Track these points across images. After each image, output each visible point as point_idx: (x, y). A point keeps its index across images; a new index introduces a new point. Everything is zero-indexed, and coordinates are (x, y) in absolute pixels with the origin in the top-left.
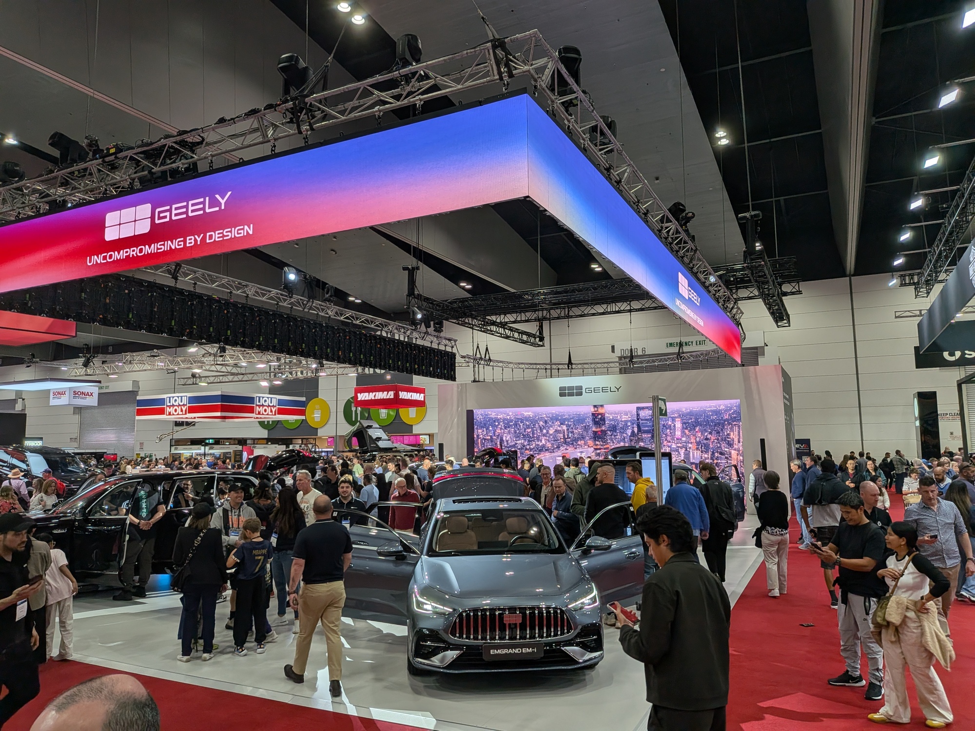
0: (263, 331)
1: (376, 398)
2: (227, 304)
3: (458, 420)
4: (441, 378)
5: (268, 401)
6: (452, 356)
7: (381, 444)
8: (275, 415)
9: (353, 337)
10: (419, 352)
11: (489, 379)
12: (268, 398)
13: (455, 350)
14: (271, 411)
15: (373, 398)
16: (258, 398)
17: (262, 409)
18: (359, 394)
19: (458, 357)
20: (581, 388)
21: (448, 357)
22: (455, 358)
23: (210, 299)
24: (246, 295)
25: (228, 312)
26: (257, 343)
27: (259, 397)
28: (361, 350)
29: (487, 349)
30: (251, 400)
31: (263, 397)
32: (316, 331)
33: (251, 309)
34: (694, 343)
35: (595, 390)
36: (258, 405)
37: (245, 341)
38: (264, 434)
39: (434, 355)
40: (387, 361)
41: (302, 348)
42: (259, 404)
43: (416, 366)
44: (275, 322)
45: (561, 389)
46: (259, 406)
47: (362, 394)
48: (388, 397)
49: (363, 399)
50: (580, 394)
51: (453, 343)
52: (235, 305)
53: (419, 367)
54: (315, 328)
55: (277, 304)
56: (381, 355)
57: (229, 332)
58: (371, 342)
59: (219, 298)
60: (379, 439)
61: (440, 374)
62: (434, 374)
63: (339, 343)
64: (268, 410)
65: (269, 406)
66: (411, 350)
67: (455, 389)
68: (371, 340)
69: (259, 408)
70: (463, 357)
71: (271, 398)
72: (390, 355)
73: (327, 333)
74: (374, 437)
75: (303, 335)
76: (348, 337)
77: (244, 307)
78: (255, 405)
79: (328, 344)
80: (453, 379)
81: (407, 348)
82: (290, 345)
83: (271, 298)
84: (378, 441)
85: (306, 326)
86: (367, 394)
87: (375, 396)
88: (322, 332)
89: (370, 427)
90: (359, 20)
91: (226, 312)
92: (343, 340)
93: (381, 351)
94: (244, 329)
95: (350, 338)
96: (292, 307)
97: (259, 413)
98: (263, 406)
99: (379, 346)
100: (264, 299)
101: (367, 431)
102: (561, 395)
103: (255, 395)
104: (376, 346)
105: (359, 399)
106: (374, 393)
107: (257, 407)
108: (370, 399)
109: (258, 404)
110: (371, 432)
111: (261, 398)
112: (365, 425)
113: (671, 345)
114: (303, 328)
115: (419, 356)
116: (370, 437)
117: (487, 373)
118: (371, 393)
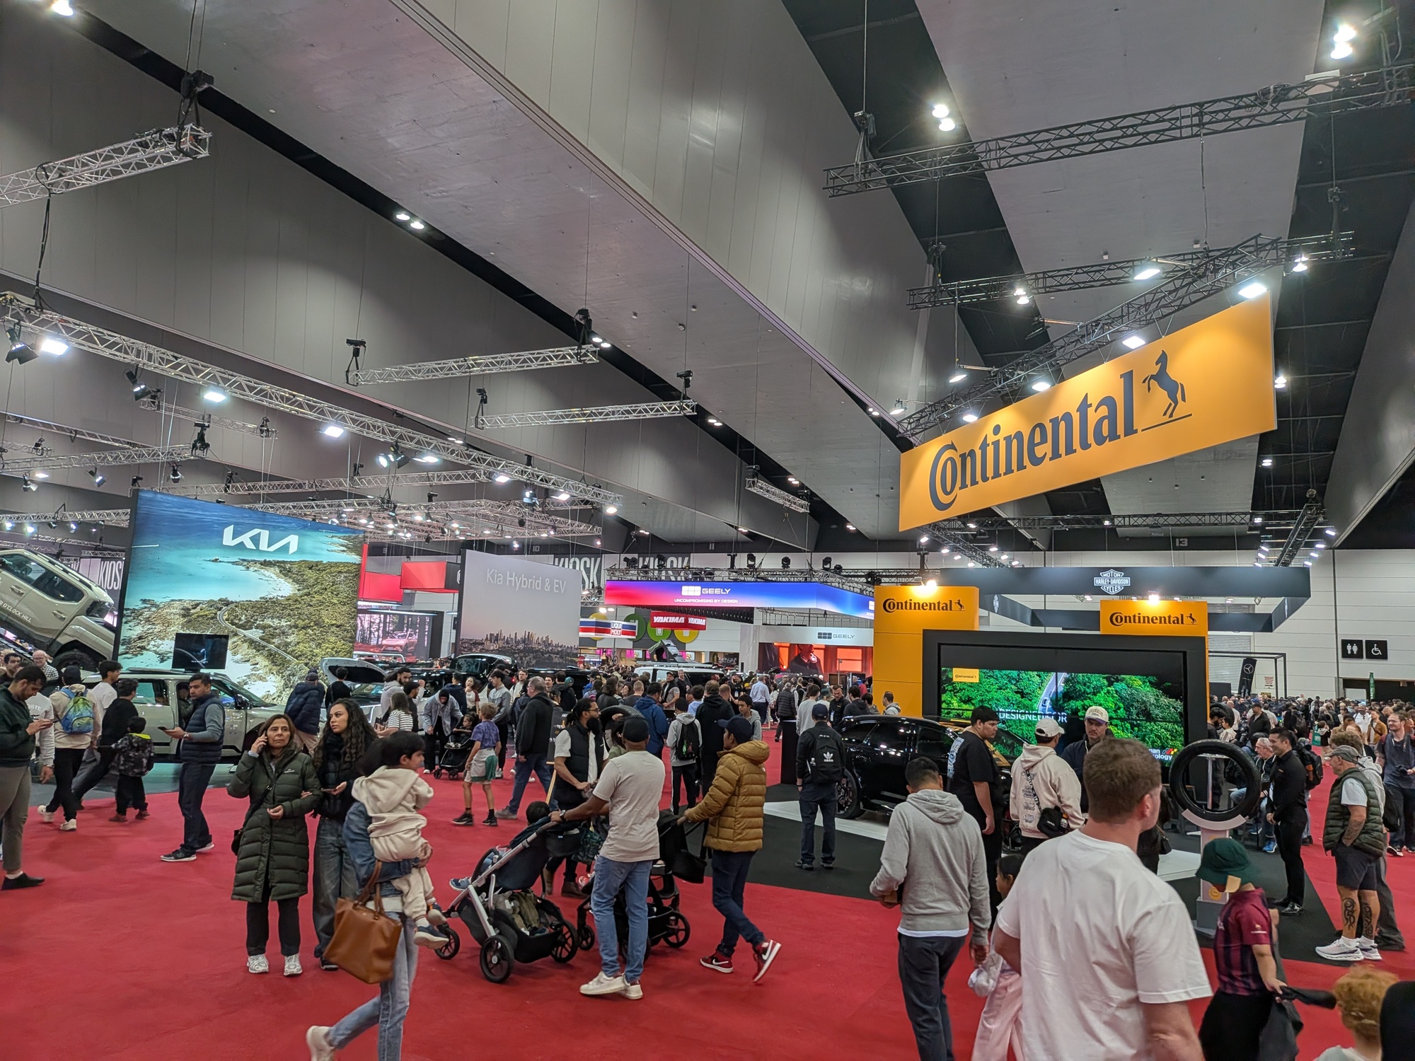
1: (670, 622)
5: (617, 626)
12: (617, 623)
14: (619, 632)
17: (614, 631)
18: (655, 618)
20: (830, 634)
21: (750, 611)
22: (754, 611)
36: (612, 628)
45: (819, 634)
47: (658, 617)
48: (679, 622)
67: (752, 628)
86: (662, 618)
89: (669, 645)
97: (613, 634)
102: (819, 637)
106: (668, 618)
108: (665, 622)
112: (666, 644)
116: (670, 653)
118: (665, 618)
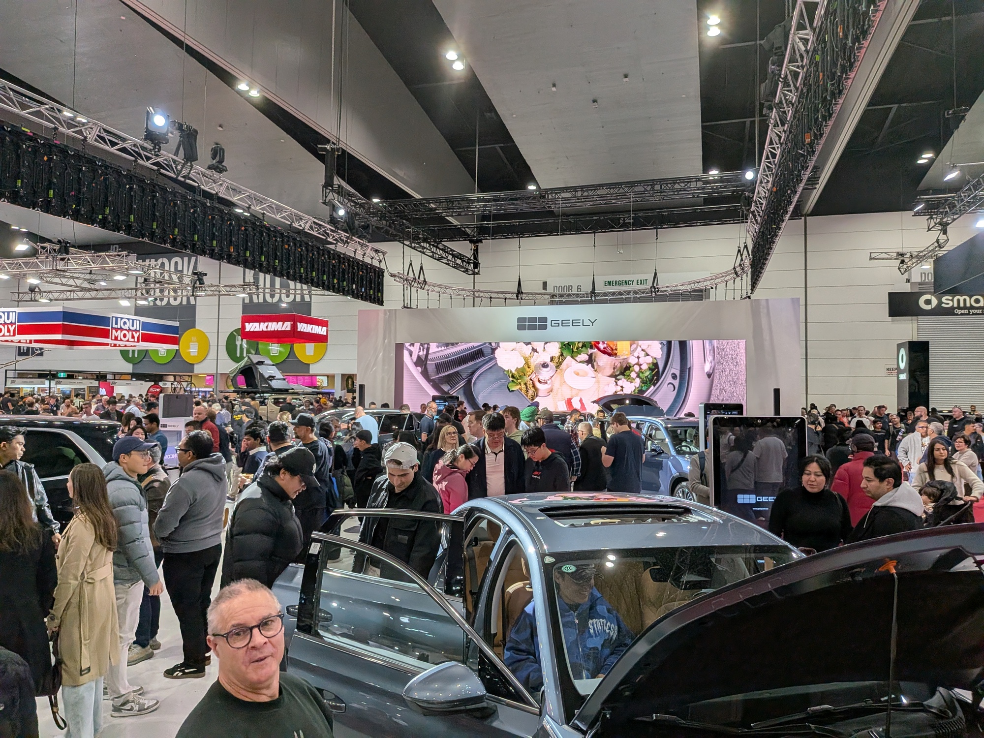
0: (110, 199)
1: (269, 329)
2: (49, 147)
3: (383, 355)
4: (366, 300)
5: (129, 324)
6: (380, 273)
7: (275, 384)
8: (138, 341)
9: (250, 229)
10: (340, 262)
11: (422, 305)
12: (129, 319)
13: (383, 266)
14: (133, 337)
15: (265, 329)
16: (114, 319)
17: (120, 334)
18: (247, 324)
19: (386, 274)
20: (545, 319)
21: (375, 274)
22: (383, 276)
23: (17, 134)
24: (82, 138)
25: (50, 160)
26: (100, 217)
27: (117, 318)
28: (262, 250)
29: (421, 268)
30: (105, 320)
31: (122, 319)
32: (195, 212)
33: (91, 162)
34: (635, 282)
35: (564, 323)
36: (115, 328)
37: (80, 209)
38: (128, 368)
39: (358, 269)
40: (297, 269)
41: (173, 235)
42: (116, 326)
43: (336, 281)
44: (131, 188)
45: (520, 320)
47: (251, 324)
48: (283, 329)
49: (252, 330)
50: (544, 327)
51: (381, 257)
52: (63, 151)
53: (338, 283)
54: (194, 207)
55: (135, 161)
56: (289, 260)
57: (51, 192)
58: (276, 240)
59: (34, 134)
60: (272, 378)
61: (364, 295)
62: (357, 293)
63: (231, 235)
64: (129, 335)
65: (129, 330)
66: (329, 258)
67: (381, 315)
68: (275, 237)
69: (117, 331)
70: (392, 275)
71: (133, 320)
72: (301, 262)
73: (213, 218)
74: (266, 376)
75: (175, 214)
76: (243, 228)
77: (78, 156)
78: (110, 328)
79: (214, 234)
80: (381, 303)
81: (323, 255)
82: (155, 227)
83: (124, 150)
84: (271, 380)
85: (181, 202)
86: (257, 324)
87: (267, 327)
88: (205, 213)
89: (261, 363)
91: (46, 158)
92: (236, 232)
93: (289, 254)
94: (79, 190)
95: (246, 230)
96: (158, 170)
97: (116, 338)
98: (122, 329)
99: (286, 246)
100: (113, 150)
101: (257, 368)
102: (520, 328)
103: (110, 315)
104: (282, 246)
105: (247, 330)
106: (266, 324)
107: (114, 331)
108: (261, 330)
109: (114, 326)
110: (261, 369)
111: (119, 319)
112: (255, 361)
113: (609, 283)
114: (175, 204)
115: (339, 269)
116: (261, 375)
117: (421, 298)
118: (262, 324)
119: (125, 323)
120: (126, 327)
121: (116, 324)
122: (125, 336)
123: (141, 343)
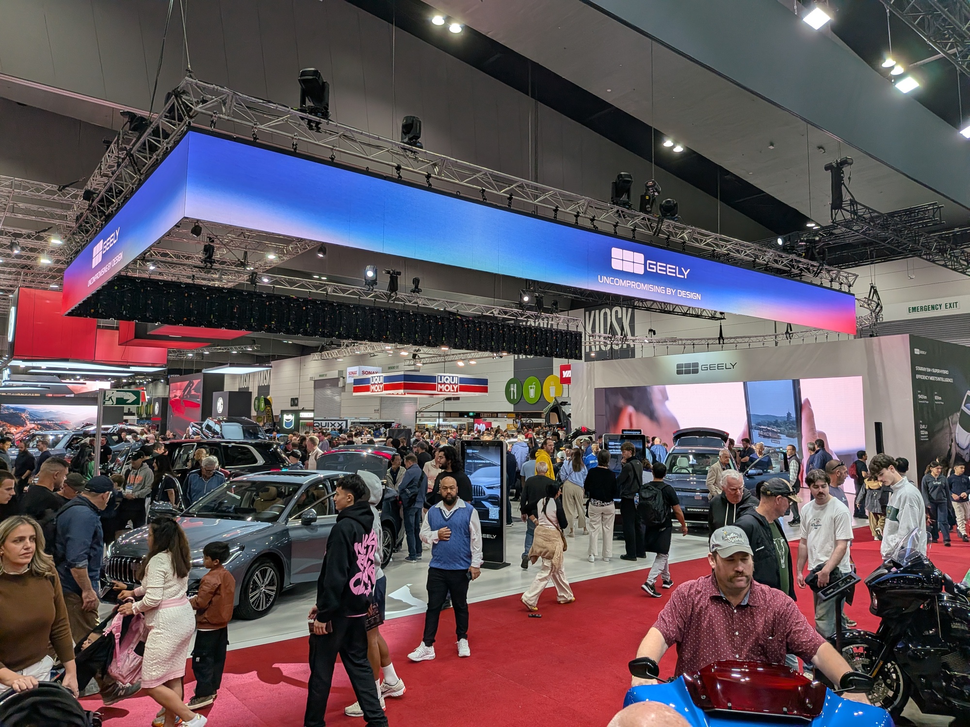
0: (343, 322)
2: (306, 302)
3: (587, 398)
4: (561, 357)
5: (450, 380)
6: (576, 336)
8: (457, 391)
9: (446, 323)
10: (531, 333)
12: (450, 377)
13: (580, 330)
14: (453, 388)
16: (439, 377)
17: (443, 387)
19: (585, 337)
20: (696, 365)
22: (581, 337)
23: (288, 299)
24: (325, 293)
25: (307, 308)
26: (338, 333)
27: (441, 376)
28: (456, 334)
30: (433, 379)
31: (445, 376)
32: (402, 319)
33: (331, 304)
34: (943, 306)
35: (711, 367)
38: (510, 408)
39: (551, 335)
40: (490, 343)
41: (385, 335)
42: (441, 382)
43: (527, 347)
44: (356, 314)
45: (679, 366)
46: (441, 384)
50: (696, 371)
51: (578, 323)
52: (314, 302)
53: (530, 348)
54: (401, 316)
55: (360, 298)
56: (481, 338)
57: (308, 325)
58: (468, 327)
59: (298, 297)
61: (559, 353)
62: (552, 353)
64: (450, 388)
65: (451, 384)
66: (520, 331)
67: (585, 367)
68: (467, 324)
71: (453, 377)
72: (492, 338)
73: (416, 321)
74: (567, 414)
75: (387, 323)
76: (440, 323)
78: (437, 383)
79: (416, 330)
80: (578, 357)
81: (514, 330)
82: (373, 333)
83: (351, 294)
85: (392, 315)
88: (409, 320)
89: (564, 403)
90: (456, 28)
91: (304, 308)
92: (435, 326)
93: (481, 334)
94: (323, 321)
95: (443, 324)
96: (375, 300)
97: (441, 390)
98: (445, 383)
99: (478, 329)
100: (345, 295)
101: (561, 408)
102: (679, 372)
103: (436, 375)
104: (474, 329)
107: (439, 385)
109: (439, 382)
110: (564, 408)
111: (443, 377)
112: (559, 402)
113: (914, 309)
114: (387, 317)
115: (530, 337)
116: (564, 413)
119: (447, 379)
120: (448, 382)
121: (441, 380)
122: (447, 388)
123: (459, 393)
